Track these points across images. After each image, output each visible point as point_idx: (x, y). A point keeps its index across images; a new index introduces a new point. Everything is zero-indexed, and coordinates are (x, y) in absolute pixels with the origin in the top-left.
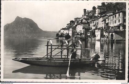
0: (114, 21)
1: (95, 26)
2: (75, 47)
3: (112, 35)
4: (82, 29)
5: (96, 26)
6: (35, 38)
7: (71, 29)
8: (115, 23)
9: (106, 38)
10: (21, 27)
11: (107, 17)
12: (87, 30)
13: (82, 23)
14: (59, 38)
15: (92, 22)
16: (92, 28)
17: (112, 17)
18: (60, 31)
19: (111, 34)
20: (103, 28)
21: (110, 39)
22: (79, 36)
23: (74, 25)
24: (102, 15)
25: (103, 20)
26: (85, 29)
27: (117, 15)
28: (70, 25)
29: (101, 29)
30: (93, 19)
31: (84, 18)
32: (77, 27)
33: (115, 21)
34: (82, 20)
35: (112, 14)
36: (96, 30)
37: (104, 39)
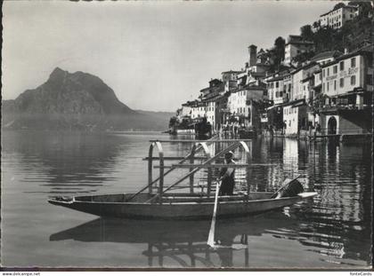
0: (338, 80)
1: (281, 96)
2: (229, 162)
3: (332, 122)
4: (243, 105)
5: (284, 95)
6: (108, 131)
7: (212, 105)
8: (342, 85)
9: (314, 131)
10: (68, 101)
11: (317, 67)
12: (259, 106)
13: (244, 86)
14: (179, 131)
15: (275, 83)
16: (275, 102)
17: (331, 68)
18: (181, 110)
19: (328, 117)
20: (307, 101)
21: (327, 134)
22: (237, 125)
23: (222, 94)
24: (303, 64)
25: (306, 77)
26: (255, 104)
27: (347, 62)
28: (211, 92)
29: (302, 103)
30: (277, 76)
31: (250, 72)
32: (229, 99)
33: (342, 80)
34: (244, 78)
35: (332, 59)
36: (285, 108)
37: (308, 132)
